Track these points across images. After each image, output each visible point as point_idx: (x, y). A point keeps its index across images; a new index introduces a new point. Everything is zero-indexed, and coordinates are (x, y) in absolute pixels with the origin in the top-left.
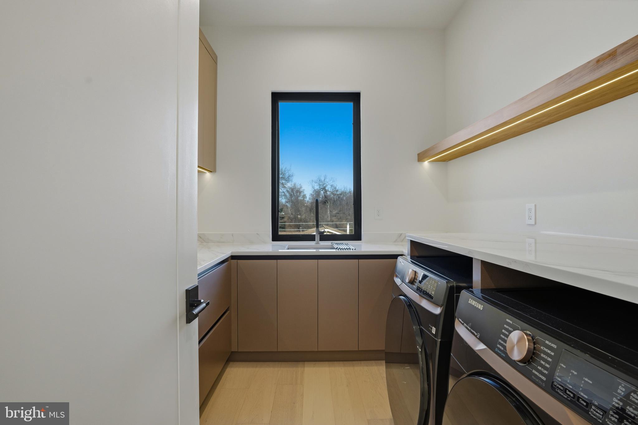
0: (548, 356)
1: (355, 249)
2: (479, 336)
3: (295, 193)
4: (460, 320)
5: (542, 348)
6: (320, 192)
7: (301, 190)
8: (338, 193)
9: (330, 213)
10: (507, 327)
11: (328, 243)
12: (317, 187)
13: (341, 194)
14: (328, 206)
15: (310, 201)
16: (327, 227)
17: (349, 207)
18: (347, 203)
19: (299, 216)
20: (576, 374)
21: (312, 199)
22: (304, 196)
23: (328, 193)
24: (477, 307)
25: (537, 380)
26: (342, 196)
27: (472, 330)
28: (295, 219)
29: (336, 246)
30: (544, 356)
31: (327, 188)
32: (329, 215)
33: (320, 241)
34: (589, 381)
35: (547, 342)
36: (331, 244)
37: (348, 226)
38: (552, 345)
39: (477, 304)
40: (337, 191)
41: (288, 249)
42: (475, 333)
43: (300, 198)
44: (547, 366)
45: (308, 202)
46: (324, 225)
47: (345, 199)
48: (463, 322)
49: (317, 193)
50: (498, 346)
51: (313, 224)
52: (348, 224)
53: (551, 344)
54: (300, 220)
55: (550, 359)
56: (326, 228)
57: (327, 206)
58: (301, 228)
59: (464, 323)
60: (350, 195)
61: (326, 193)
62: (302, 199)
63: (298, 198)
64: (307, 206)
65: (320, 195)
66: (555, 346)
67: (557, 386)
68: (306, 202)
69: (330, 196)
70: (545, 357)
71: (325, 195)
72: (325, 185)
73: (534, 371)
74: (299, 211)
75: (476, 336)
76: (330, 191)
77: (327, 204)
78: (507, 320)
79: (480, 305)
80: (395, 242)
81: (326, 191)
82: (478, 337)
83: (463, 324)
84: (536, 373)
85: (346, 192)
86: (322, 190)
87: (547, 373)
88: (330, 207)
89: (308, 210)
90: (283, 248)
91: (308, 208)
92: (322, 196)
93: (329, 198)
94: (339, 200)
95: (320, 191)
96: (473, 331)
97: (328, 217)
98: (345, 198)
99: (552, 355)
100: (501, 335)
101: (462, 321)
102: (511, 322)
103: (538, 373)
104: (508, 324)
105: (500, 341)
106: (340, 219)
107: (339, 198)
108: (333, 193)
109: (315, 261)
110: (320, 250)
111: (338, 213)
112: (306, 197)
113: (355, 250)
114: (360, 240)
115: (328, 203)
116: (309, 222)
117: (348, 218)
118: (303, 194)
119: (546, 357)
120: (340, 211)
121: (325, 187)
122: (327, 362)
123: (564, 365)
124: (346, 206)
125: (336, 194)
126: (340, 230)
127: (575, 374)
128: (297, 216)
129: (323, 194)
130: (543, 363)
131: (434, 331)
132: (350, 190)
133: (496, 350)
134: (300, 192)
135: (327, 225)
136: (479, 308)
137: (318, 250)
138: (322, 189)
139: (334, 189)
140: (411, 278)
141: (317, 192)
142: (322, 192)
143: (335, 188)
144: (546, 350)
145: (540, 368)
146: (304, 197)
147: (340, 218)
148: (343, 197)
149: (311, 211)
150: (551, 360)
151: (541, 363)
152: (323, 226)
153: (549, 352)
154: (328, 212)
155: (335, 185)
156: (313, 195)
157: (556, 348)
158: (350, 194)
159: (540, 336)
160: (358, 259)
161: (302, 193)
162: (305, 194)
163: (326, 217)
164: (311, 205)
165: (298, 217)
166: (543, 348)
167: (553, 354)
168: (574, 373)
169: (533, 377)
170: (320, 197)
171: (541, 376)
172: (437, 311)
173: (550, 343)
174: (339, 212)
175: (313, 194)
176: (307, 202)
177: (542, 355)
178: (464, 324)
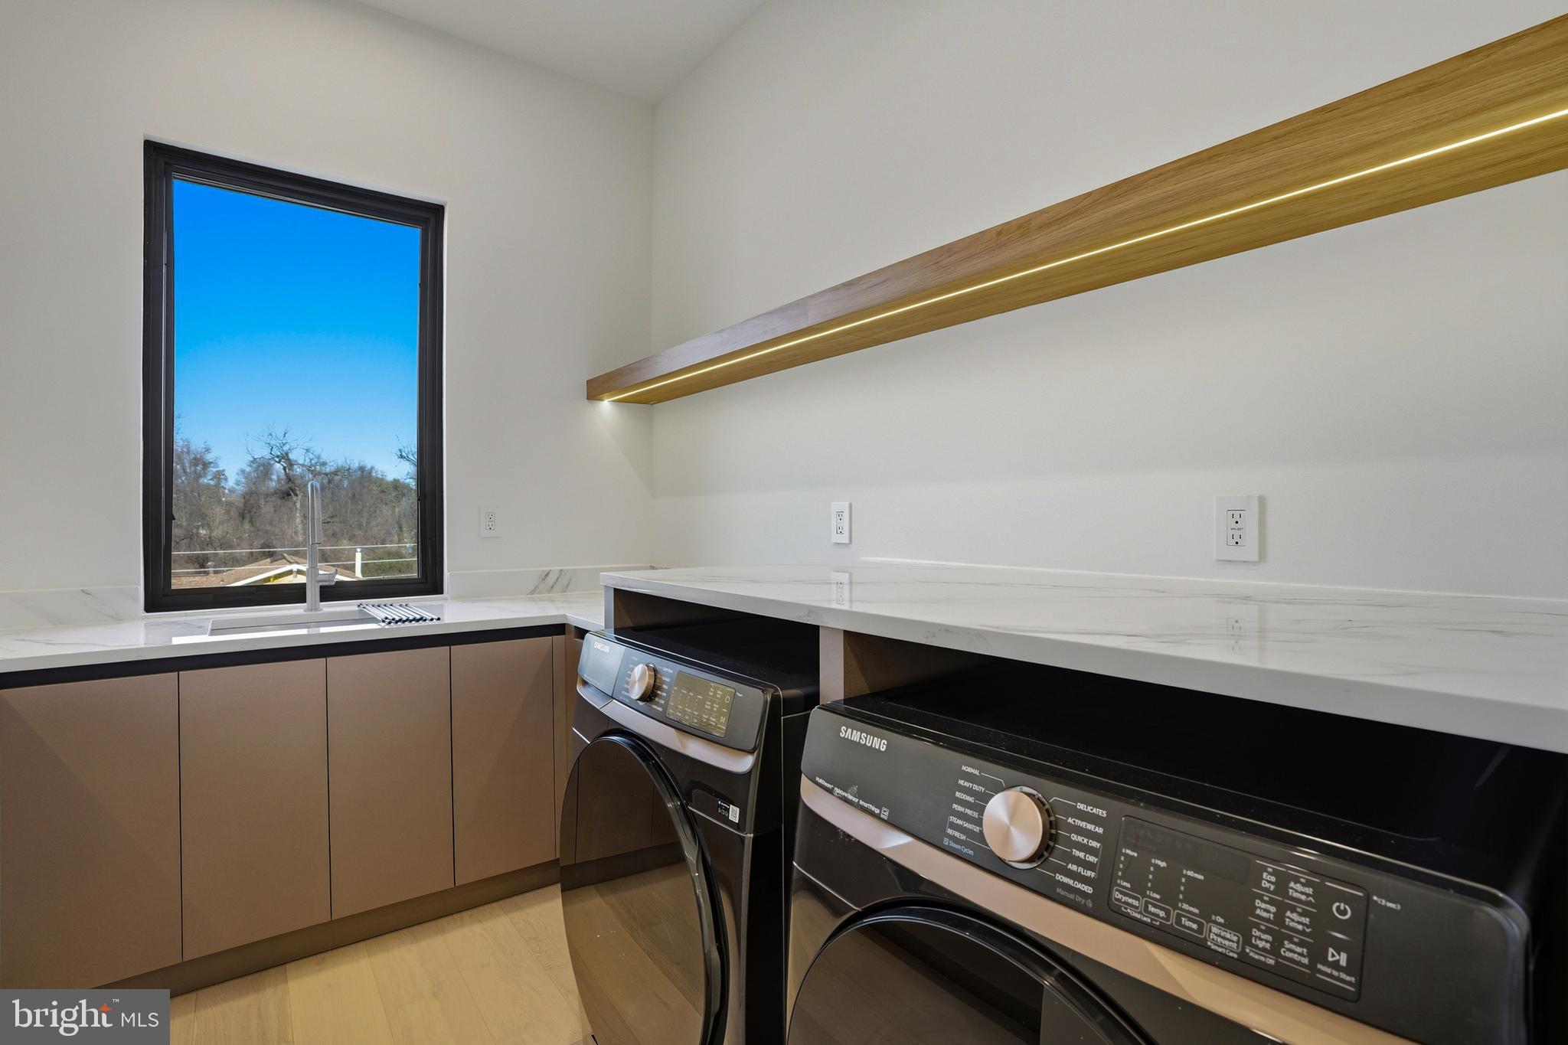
0: (1089, 838)
1: (439, 619)
2: (887, 813)
3: (187, 465)
4: (821, 781)
5: (1070, 820)
6: (272, 465)
7: (209, 457)
8: (328, 470)
9: (302, 522)
10: (967, 784)
11: (349, 606)
12: (262, 452)
13: (335, 473)
14: (298, 505)
15: (240, 489)
16: (296, 559)
17: (360, 507)
18: (354, 495)
19: (202, 532)
20: (1164, 867)
21: (247, 483)
22: (220, 476)
23: (298, 470)
24: (869, 745)
25: (1072, 896)
26: (337, 478)
27: (861, 803)
28: (191, 539)
29: (380, 614)
30: (1080, 839)
31: (292, 456)
32: (300, 526)
33: (321, 601)
34: (1197, 876)
35: (1081, 806)
36: (356, 608)
37: (358, 556)
38: (1094, 811)
39: (866, 738)
40: (324, 464)
41: (214, 632)
42: (873, 808)
43: (207, 480)
44: (1092, 859)
45: (232, 491)
46: (285, 555)
47: (345, 486)
48: (830, 786)
49: (263, 469)
50: (950, 831)
51: (251, 553)
52: (359, 550)
53: (1091, 810)
54: (209, 543)
55: (1095, 844)
56: (292, 561)
57: (295, 503)
58: (209, 563)
59: (833, 789)
60: (362, 475)
61: (289, 470)
62: (212, 482)
63: (198, 481)
64: (229, 504)
65: (271, 474)
66: (1103, 813)
67: (1123, 900)
68: (226, 491)
69: (302, 477)
70: (1083, 840)
71: (286, 474)
72: (286, 448)
73: (1059, 877)
74: (203, 517)
75: (877, 817)
76: (303, 465)
77: (295, 498)
78: (964, 768)
79: (876, 739)
80: (533, 592)
81: (290, 464)
82: (886, 818)
83: (831, 791)
84: (1066, 880)
85: (349, 469)
86: (277, 460)
87: (1093, 875)
88: (301, 505)
89: (234, 513)
90: (199, 630)
91: (234, 509)
92: (278, 476)
93: (298, 482)
94: (329, 487)
95: (272, 462)
96: (866, 805)
97: (296, 533)
98: (346, 483)
99: (1100, 834)
100: (955, 806)
101: (826, 784)
102: (976, 772)
103: (1070, 878)
104: (969, 777)
105: (953, 819)
106: (334, 537)
107: (330, 482)
108: (313, 468)
109: (320, 662)
110: (323, 630)
111: (328, 523)
112: (226, 479)
113: (438, 622)
114: (442, 593)
115: (296, 495)
116: (239, 546)
117: (357, 533)
118: (215, 470)
119: (1086, 840)
120: (332, 517)
121: (287, 454)
122: (362, 944)
123: (1133, 851)
124: (352, 503)
125: (319, 473)
126: (332, 565)
127: (1162, 866)
128: (195, 531)
129: (283, 471)
130: (1081, 855)
131: (734, 814)
132: (362, 464)
133: (947, 844)
134: (206, 465)
135: (296, 554)
136: (875, 749)
137: (314, 631)
138: (278, 457)
139: (316, 460)
140: (647, 687)
141: (263, 465)
142: (278, 467)
143: (319, 457)
144: (1083, 824)
145: (1073, 867)
146: (220, 479)
147: (333, 534)
148: (341, 480)
149: (243, 518)
150: (1099, 845)
151: (1074, 856)
152: (284, 558)
153: (1090, 827)
154: (298, 520)
155: (318, 451)
156: (249, 473)
157: (1105, 815)
158: (363, 472)
159: (1060, 794)
160: (450, 644)
161: (212, 465)
162: (223, 470)
163: (290, 532)
164: (242, 500)
165: (198, 534)
166: (1074, 821)
167: (1100, 830)
168: (1159, 866)
169: (1059, 890)
170: (271, 480)
171: (1079, 886)
172: (743, 764)
173: (1089, 808)
174: (329, 520)
175: (248, 469)
176: (229, 491)
177: (1074, 837)
178: (836, 788)
